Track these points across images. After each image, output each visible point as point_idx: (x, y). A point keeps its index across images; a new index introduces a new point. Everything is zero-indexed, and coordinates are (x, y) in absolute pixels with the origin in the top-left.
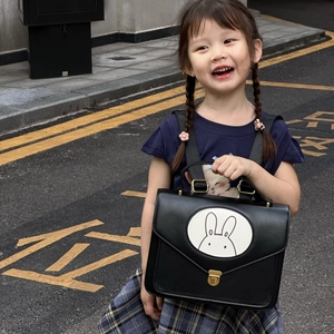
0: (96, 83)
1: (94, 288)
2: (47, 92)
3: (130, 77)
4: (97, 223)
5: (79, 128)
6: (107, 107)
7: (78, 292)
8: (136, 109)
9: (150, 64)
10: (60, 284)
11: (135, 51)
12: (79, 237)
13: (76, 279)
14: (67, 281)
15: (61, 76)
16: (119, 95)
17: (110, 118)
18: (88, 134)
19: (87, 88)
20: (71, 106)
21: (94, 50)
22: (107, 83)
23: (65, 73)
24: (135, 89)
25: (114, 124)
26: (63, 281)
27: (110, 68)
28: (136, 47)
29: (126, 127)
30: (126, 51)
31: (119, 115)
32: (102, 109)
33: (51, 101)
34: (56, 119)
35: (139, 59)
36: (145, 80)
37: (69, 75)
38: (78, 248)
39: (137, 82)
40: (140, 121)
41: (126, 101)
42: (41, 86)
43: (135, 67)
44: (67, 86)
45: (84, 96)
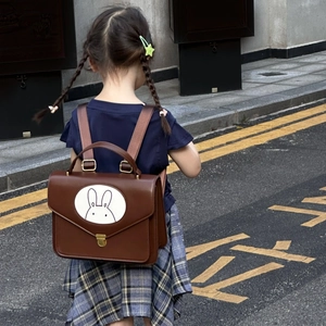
0: (246, 98)
1: (238, 299)
2: (197, 108)
3: (280, 93)
4: (243, 236)
5: (228, 143)
6: (257, 123)
7: (222, 303)
8: (286, 125)
9: (301, 79)
10: (205, 295)
11: (286, 66)
12: (225, 250)
13: (221, 290)
14: (212, 293)
15: (210, 92)
16: (269, 111)
17: (259, 134)
18: (237, 149)
19: (237, 104)
20: (220, 122)
21: (243, 67)
22: (257, 99)
23: (215, 90)
24: (286, 104)
25: (263, 139)
26: (207, 292)
27: (259, 83)
28: (287, 62)
29: (275, 143)
30: (278, 67)
31: (269, 131)
32: (251, 125)
33: (200, 117)
34: (204, 135)
35: (290, 74)
36: (296, 96)
37: (219, 91)
38: (224, 261)
39: (288, 98)
40: (289, 137)
41: (276, 117)
42: (190, 102)
43: (286, 82)
44: (217, 102)
45: (233, 112)
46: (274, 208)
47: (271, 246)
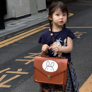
0: (6, 31)
1: (9, 86)
3: (16, 29)
4: (9, 69)
5: (2, 44)
6: (10, 38)
7: (4, 88)
8: (18, 38)
9: (21, 25)
11: (17, 22)
12: (4, 73)
13: (4, 84)
14: (1, 85)
16: (13, 34)
17: (11, 40)
18: (5, 45)
19: (4, 33)
21: (5, 23)
22: (9, 31)
24: (17, 32)
25: (12, 42)
27: (10, 27)
28: (17, 21)
29: (15, 43)
30: (14, 22)
31: (13, 39)
32: (8, 38)
35: (18, 24)
36: (20, 30)
38: (4, 76)
39: (18, 30)
40: (19, 41)
41: (15, 36)
43: (17, 26)
45: (3, 35)
46: (17, 60)
47: (17, 70)
